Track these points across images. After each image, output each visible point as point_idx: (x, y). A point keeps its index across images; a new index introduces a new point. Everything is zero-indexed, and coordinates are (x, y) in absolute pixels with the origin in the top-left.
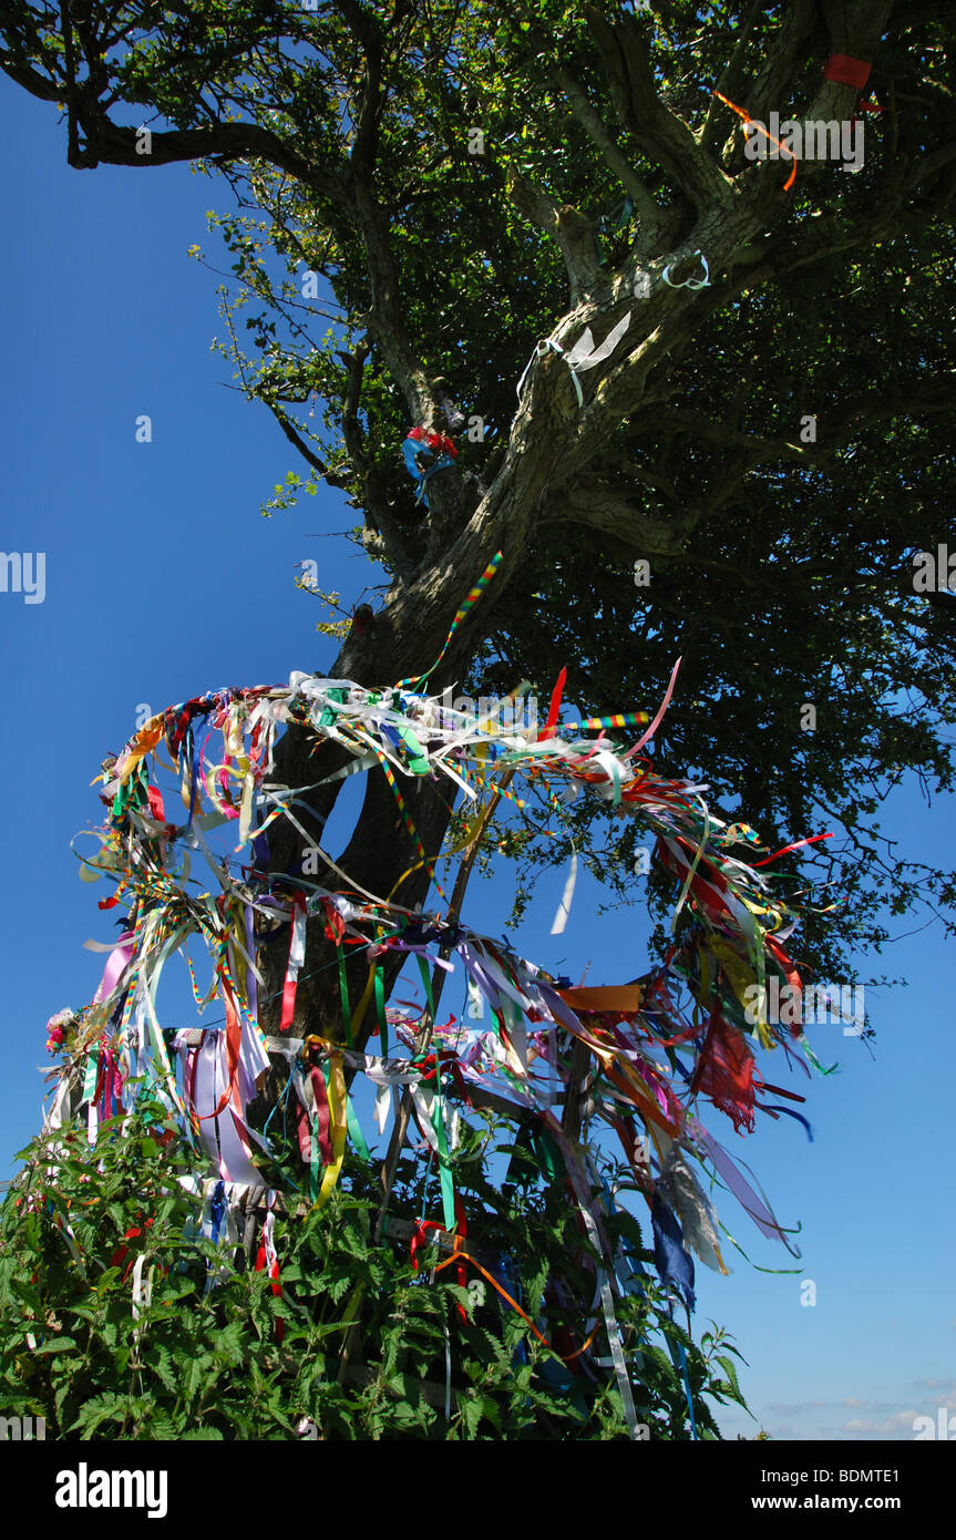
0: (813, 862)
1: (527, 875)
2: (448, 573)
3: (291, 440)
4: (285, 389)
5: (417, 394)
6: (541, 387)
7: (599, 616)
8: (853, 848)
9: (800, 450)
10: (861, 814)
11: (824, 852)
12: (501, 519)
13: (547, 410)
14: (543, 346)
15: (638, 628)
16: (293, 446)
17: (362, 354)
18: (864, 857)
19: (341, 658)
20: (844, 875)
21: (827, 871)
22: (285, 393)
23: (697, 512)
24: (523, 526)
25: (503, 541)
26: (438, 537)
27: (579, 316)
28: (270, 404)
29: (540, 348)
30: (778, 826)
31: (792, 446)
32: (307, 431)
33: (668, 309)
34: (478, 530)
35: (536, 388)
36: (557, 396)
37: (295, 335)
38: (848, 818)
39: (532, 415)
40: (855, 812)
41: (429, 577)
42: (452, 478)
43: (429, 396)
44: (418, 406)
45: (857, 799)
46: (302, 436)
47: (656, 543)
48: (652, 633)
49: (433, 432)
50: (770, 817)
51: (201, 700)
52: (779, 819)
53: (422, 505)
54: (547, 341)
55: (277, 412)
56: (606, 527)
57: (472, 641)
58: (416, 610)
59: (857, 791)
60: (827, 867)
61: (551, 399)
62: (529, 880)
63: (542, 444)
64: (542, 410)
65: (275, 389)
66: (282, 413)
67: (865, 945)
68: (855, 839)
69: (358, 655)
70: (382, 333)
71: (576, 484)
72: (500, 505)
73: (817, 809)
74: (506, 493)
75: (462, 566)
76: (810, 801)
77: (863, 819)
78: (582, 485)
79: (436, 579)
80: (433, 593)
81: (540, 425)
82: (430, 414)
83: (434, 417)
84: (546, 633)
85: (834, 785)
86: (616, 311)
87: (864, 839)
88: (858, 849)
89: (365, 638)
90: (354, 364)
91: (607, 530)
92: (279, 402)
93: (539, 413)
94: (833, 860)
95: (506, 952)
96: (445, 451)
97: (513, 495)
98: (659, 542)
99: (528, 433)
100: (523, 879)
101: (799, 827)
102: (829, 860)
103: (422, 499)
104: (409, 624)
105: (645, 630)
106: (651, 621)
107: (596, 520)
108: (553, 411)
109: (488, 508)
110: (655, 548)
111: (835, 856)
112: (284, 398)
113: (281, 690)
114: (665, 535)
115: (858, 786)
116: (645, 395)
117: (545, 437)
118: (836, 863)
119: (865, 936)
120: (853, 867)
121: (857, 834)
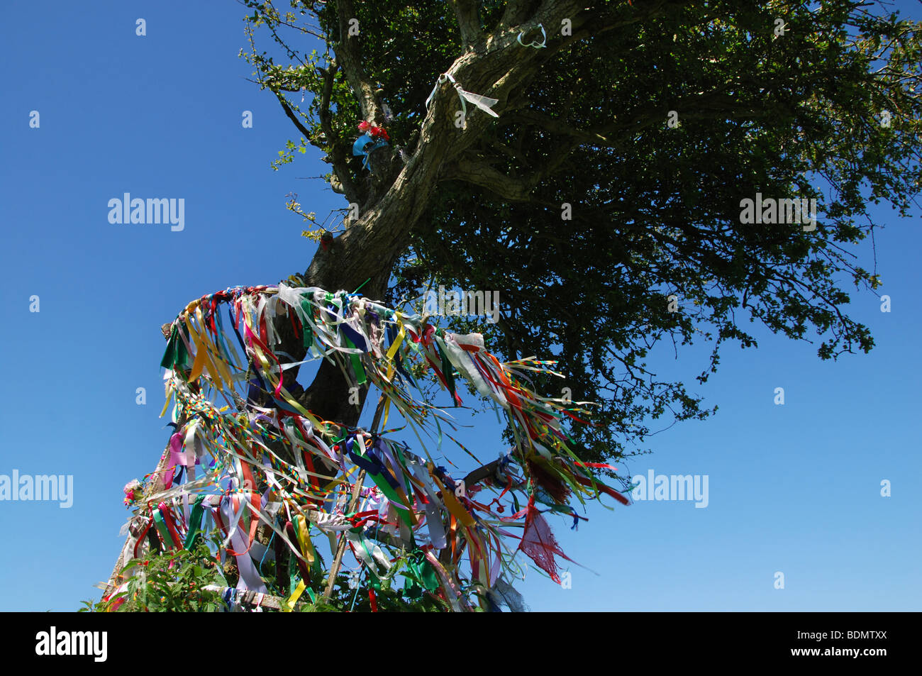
0: (605, 387)
1: (431, 391)
2: (379, 214)
3: (288, 116)
4: (286, 83)
5: (365, 99)
6: (440, 103)
7: (478, 232)
8: (630, 379)
9: (604, 138)
10: (637, 358)
11: (612, 381)
12: (413, 182)
13: (444, 117)
14: (443, 77)
15: (503, 240)
16: (290, 119)
17: (333, 70)
18: (637, 384)
19: (312, 264)
20: (624, 395)
21: (614, 393)
22: (285, 86)
23: (540, 173)
24: (427, 187)
25: (415, 196)
26: (375, 191)
27: (466, 60)
28: (276, 92)
29: (441, 79)
30: (586, 365)
31: (599, 135)
32: (298, 110)
33: (520, 59)
34: (399, 188)
35: (438, 104)
36: (450, 109)
37: (291, 57)
38: (629, 361)
39: (435, 120)
40: (633, 357)
41: (368, 217)
42: (385, 154)
43: (373, 101)
44: (366, 107)
45: (634, 349)
46: (295, 113)
47: (512, 193)
48: (511, 244)
49: (374, 124)
50: (580, 358)
51: (224, 292)
52: (586, 360)
53: (366, 169)
54: (446, 74)
55: (281, 98)
56: (481, 183)
57: (394, 255)
58: (360, 236)
59: (634, 344)
60: (614, 390)
61: (446, 111)
62: (431, 394)
63: (440, 138)
64: (440, 117)
65: (279, 84)
66: (283, 99)
67: (634, 437)
68: (631, 373)
69: (323, 263)
70: (345, 59)
71: (464, 157)
72: (413, 174)
73: (609, 355)
74: (417, 166)
75: (389, 211)
76: (605, 349)
77: (638, 361)
78: (467, 158)
79: (372, 218)
80: (370, 226)
81: (438, 126)
82: (373, 112)
83: (375, 114)
84: (445, 244)
85: (620, 341)
86: (488, 58)
87: (637, 373)
88: (633, 380)
89: (327, 253)
90: (328, 76)
91: (483, 185)
92: (281, 91)
93: (438, 119)
94: (618, 386)
95: (405, 451)
96: (381, 137)
97: (422, 168)
98: (515, 193)
99: (431, 130)
100: (429, 393)
101: (597, 364)
102: (616, 386)
103: (367, 165)
104: (355, 245)
105: (507, 241)
106: (511, 236)
107: (476, 179)
108: (448, 118)
109: (406, 175)
110: (512, 196)
111: (619, 384)
112: (285, 89)
113: (273, 289)
114: (518, 188)
115: (634, 340)
116: (507, 105)
117: (442, 133)
118: (619, 388)
119: (634, 432)
120: (629, 390)
121: (633, 370)
